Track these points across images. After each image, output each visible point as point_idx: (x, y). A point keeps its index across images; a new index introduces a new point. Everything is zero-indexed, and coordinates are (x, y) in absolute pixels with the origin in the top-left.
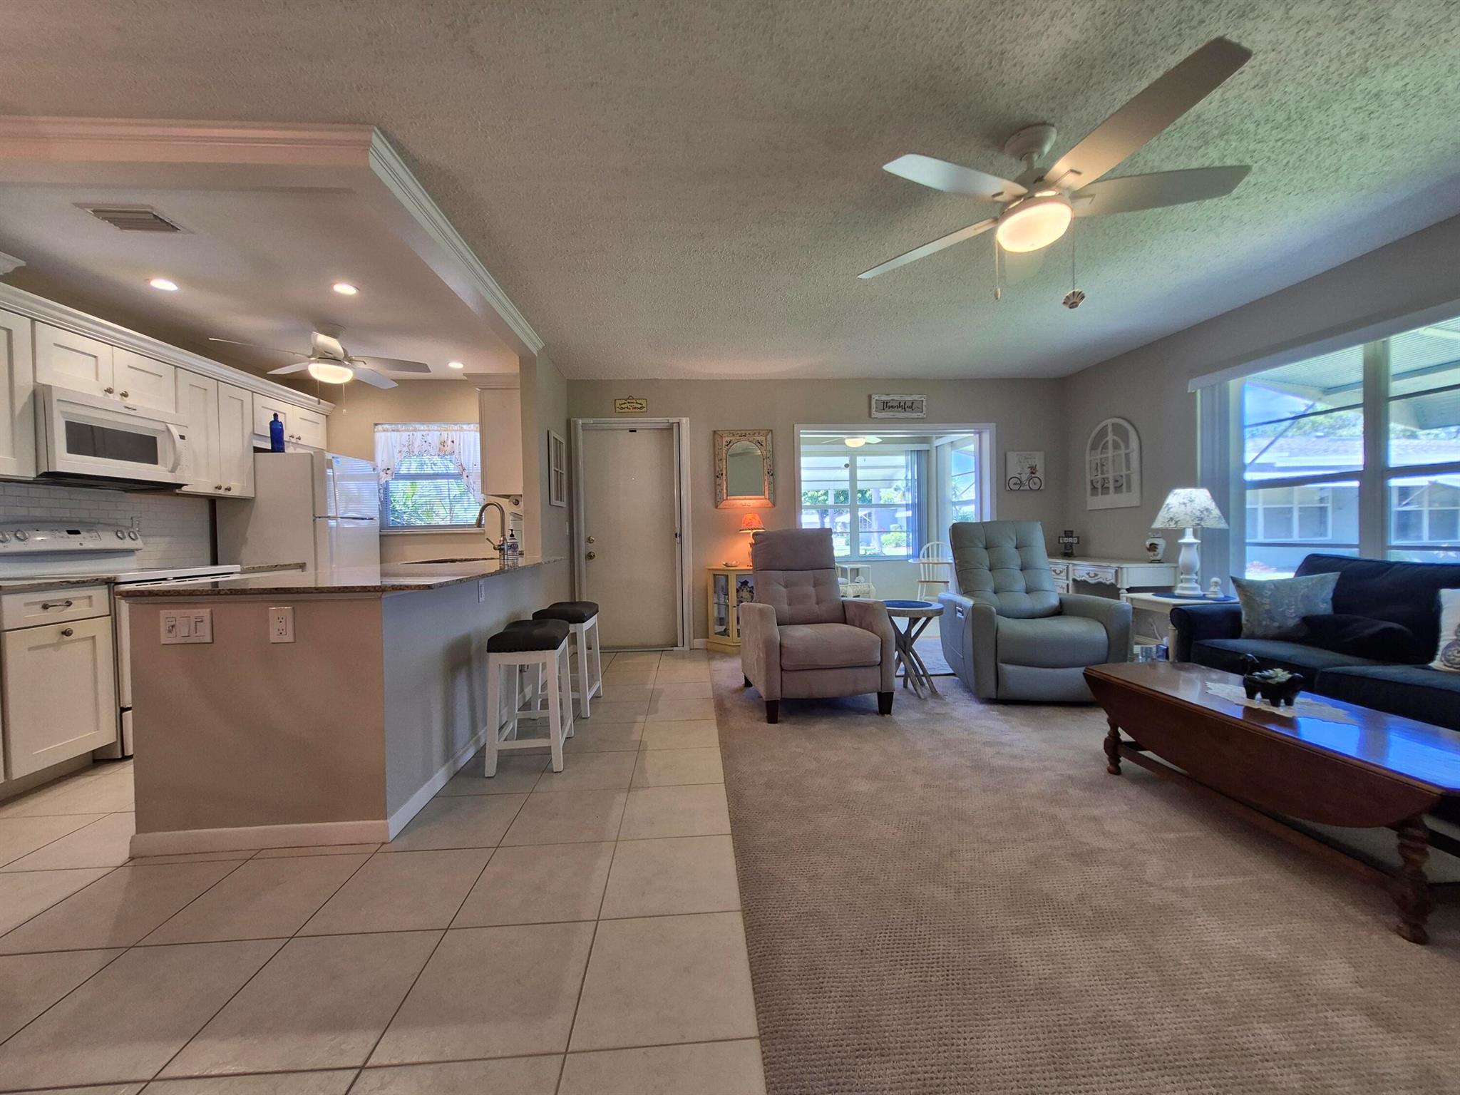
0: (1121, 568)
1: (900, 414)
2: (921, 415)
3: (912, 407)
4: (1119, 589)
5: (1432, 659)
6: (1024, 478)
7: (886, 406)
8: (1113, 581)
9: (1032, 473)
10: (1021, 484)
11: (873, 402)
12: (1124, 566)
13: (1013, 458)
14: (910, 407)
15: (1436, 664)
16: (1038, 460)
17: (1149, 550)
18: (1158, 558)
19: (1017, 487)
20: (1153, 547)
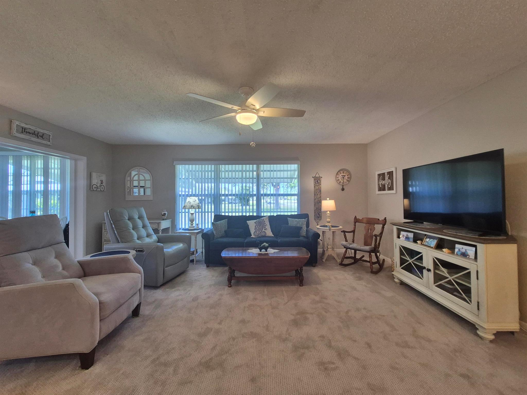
0: (160, 223)
1: (34, 139)
2: (49, 143)
3: (42, 136)
4: (159, 230)
5: (251, 236)
6: (98, 185)
7: (24, 130)
8: (157, 228)
9: (101, 183)
10: (97, 188)
11: (14, 126)
12: (162, 222)
13: (94, 175)
14: (42, 137)
15: (253, 236)
16: (104, 178)
17: (163, 215)
18: (165, 218)
19: (95, 189)
20: (165, 214)
